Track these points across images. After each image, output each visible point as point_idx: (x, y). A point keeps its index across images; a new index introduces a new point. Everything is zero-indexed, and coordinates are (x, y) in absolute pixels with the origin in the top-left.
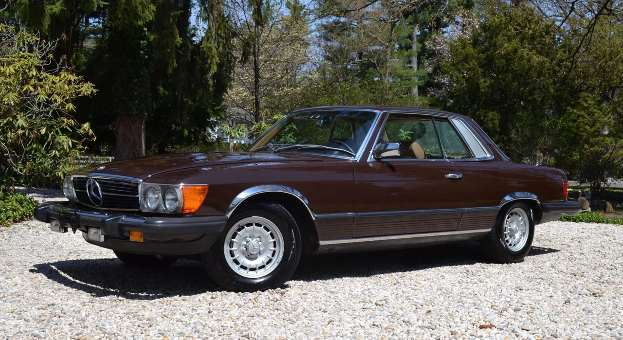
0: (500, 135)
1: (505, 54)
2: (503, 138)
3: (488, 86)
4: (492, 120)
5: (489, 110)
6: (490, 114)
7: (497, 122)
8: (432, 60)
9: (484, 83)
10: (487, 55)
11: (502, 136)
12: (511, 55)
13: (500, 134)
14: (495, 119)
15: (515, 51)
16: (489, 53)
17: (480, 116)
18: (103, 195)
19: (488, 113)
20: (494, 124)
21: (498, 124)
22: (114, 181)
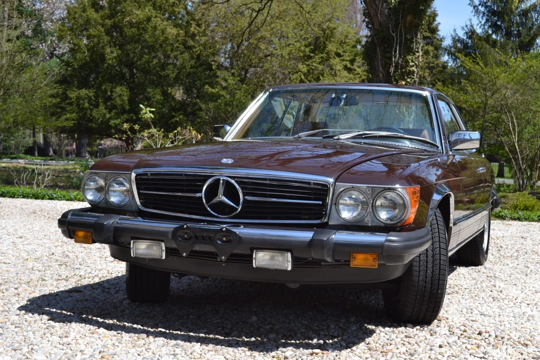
0: (129, 114)
1: (136, 23)
2: (132, 116)
3: (115, 58)
4: (120, 96)
5: (116, 85)
6: (118, 89)
7: (126, 98)
8: (31, 21)
9: (111, 54)
10: (114, 22)
11: (131, 115)
12: (145, 25)
13: (129, 112)
14: (123, 95)
15: (149, 19)
16: (117, 19)
17: (106, 91)
18: (245, 200)
19: (115, 88)
20: (123, 100)
21: (126, 101)
22: (270, 180)
